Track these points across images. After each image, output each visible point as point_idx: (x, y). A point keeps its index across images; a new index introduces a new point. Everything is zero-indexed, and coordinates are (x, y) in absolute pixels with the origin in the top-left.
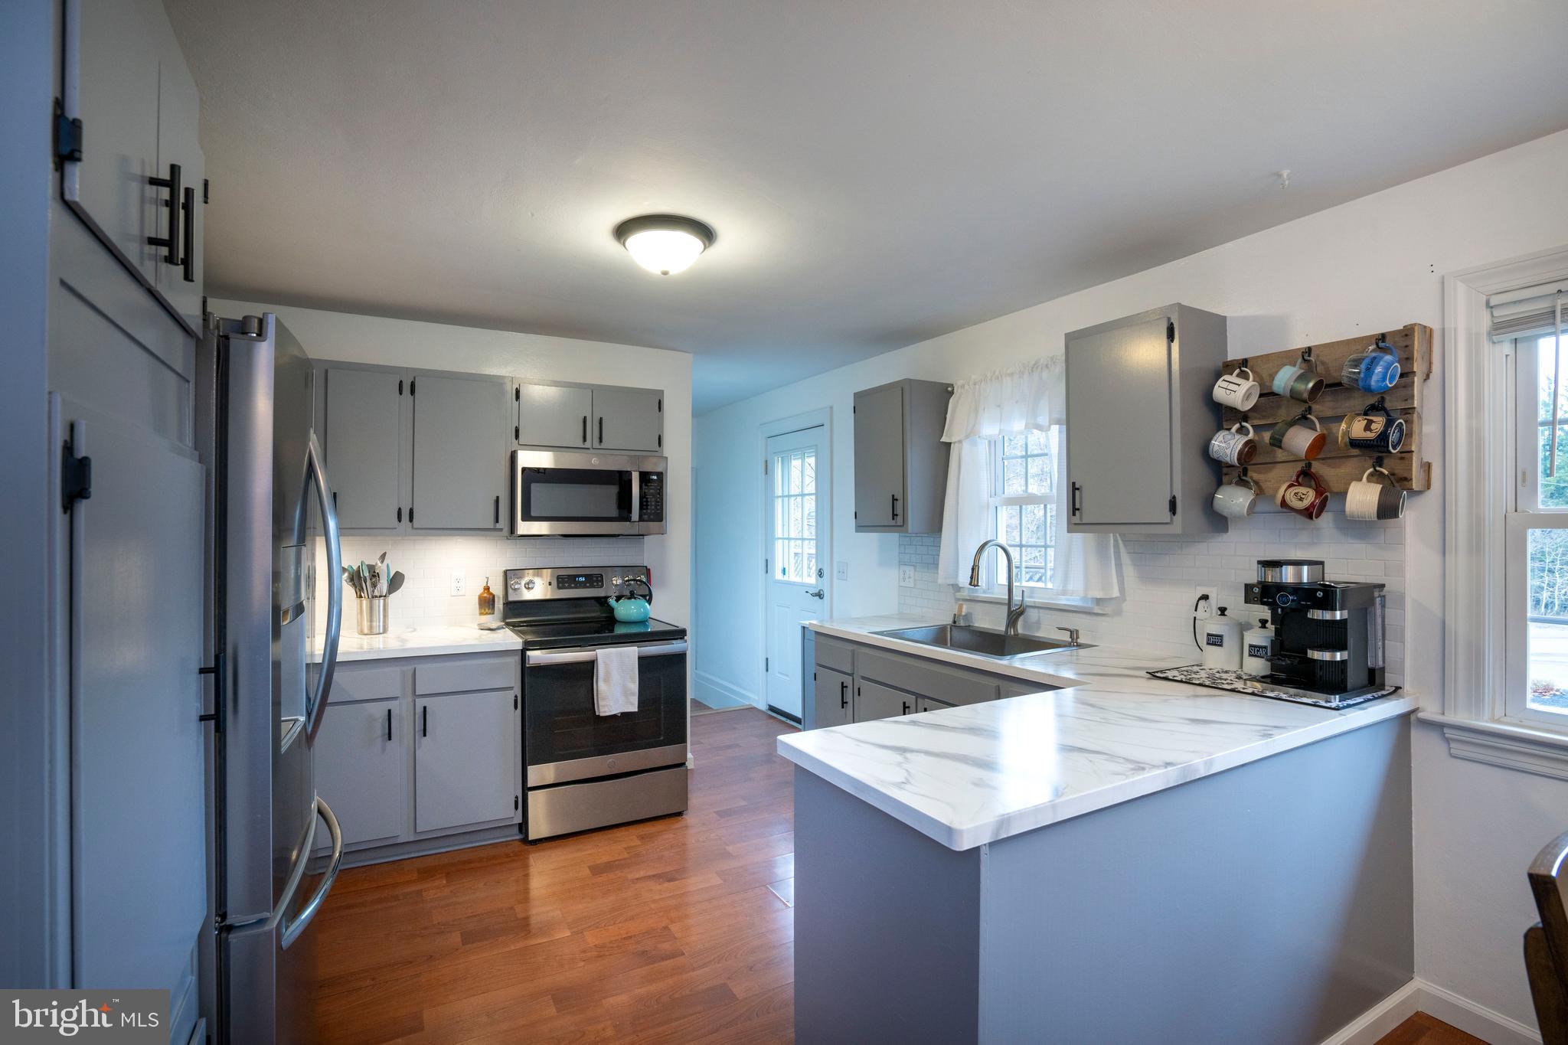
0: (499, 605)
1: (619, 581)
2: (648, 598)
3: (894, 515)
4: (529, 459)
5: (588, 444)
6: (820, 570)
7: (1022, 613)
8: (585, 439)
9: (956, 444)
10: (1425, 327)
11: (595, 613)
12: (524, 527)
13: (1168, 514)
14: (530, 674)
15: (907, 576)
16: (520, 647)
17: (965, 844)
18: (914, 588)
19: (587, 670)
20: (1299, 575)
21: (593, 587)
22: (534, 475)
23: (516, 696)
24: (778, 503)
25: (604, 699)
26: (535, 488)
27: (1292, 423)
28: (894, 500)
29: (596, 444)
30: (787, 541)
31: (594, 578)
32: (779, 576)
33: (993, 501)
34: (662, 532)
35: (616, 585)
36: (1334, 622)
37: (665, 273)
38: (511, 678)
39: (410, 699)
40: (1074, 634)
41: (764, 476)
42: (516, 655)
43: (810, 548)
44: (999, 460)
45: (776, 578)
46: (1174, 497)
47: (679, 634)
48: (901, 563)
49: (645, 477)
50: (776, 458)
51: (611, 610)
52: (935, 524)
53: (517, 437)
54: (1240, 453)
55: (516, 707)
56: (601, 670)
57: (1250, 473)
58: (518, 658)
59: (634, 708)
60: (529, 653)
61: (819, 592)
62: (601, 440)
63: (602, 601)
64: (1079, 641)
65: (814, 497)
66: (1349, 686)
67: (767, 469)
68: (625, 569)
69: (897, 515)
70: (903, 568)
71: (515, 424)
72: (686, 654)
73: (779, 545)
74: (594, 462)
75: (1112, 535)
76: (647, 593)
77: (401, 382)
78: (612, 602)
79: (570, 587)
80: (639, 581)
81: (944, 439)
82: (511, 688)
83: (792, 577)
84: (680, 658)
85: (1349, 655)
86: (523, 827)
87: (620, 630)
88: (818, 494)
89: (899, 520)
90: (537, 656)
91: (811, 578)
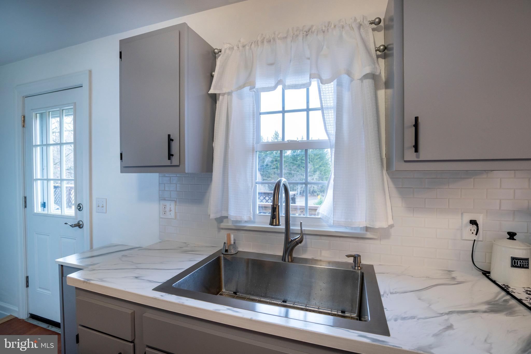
3: (170, 156)
6: (79, 205)
9: (226, 96)
15: (167, 209)
24: (37, 153)
28: (170, 140)
30: (45, 182)
32: (38, 209)
41: (21, 129)
45: (35, 212)
48: (162, 199)
50: (34, 114)
61: (79, 223)
65: (72, 145)
69: (173, 155)
70: (163, 202)
73: (38, 187)
81: (211, 91)
83: (53, 209)
88: (76, 143)
89: (175, 160)
91: (71, 212)
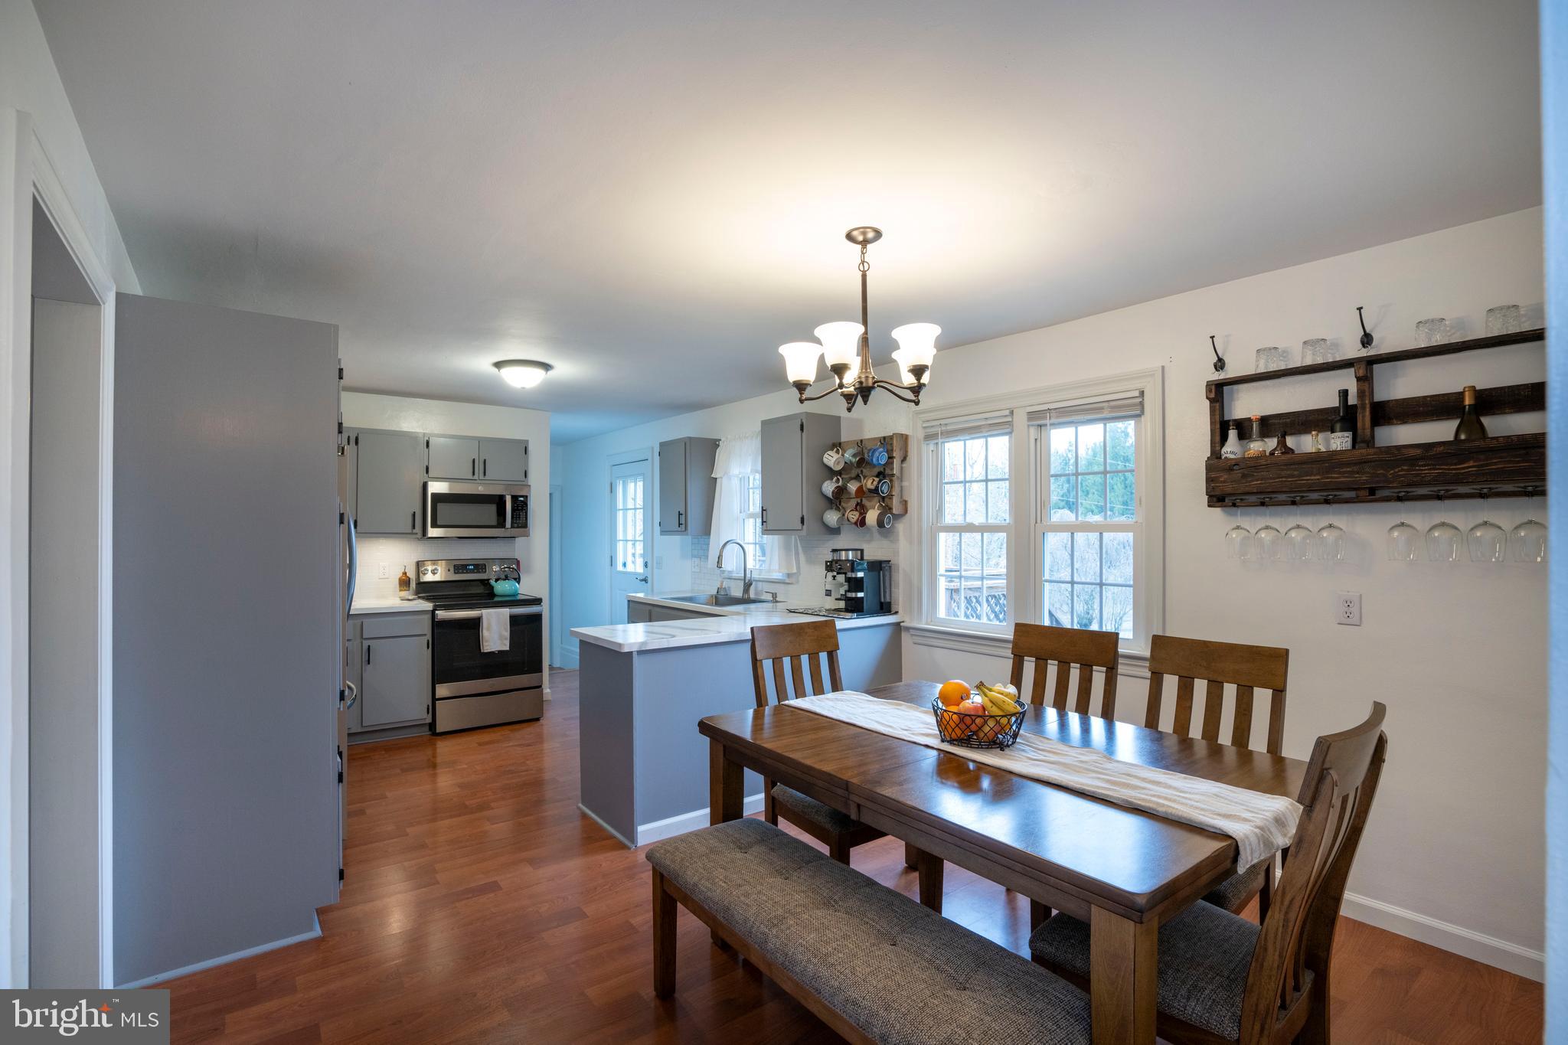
0: (413, 585)
1: (498, 569)
2: (518, 580)
3: (680, 524)
4: (436, 487)
5: (476, 477)
6: (646, 563)
7: (751, 584)
8: (474, 474)
9: (719, 479)
10: (902, 434)
11: (480, 590)
12: (433, 532)
13: (800, 525)
14: (437, 625)
15: (696, 564)
16: (431, 609)
17: (626, 650)
18: (700, 572)
19: (476, 623)
20: (847, 556)
21: (479, 572)
22: (438, 498)
23: (428, 641)
24: (620, 514)
25: (487, 641)
26: (440, 506)
27: (851, 479)
28: (680, 514)
29: (482, 477)
30: (625, 542)
31: (480, 567)
32: (620, 568)
33: (743, 515)
34: (527, 535)
35: (495, 572)
36: (856, 578)
37: (523, 388)
38: (426, 627)
39: (359, 641)
40: (774, 595)
41: (609, 494)
42: (427, 614)
43: (640, 548)
44: (746, 489)
45: (618, 569)
46: (803, 516)
47: (537, 601)
48: (693, 556)
49: (514, 498)
50: (619, 481)
51: (492, 588)
52: (706, 530)
53: (427, 472)
54: (833, 492)
55: (428, 647)
56: (485, 623)
57: (842, 504)
58: (429, 616)
59: (507, 648)
60: (437, 612)
61: (645, 578)
62: (485, 475)
63: (485, 583)
64: (777, 599)
65: (642, 510)
66: (865, 610)
67: (612, 489)
68: (502, 560)
69: (683, 524)
70: (694, 559)
71: (426, 464)
72: (541, 615)
73: (620, 546)
74: (481, 490)
75: (793, 537)
76: (517, 577)
77: (349, 437)
78: (492, 582)
79: (463, 573)
80: (513, 568)
81: (713, 475)
82: (425, 635)
83: (630, 568)
84: (537, 618)
85: (866, 594)
86: (432, 726)
87: (496, 599)
88: (644, 508)
89: (685, 527)
90: (441, 614)
91: (640, 569)
